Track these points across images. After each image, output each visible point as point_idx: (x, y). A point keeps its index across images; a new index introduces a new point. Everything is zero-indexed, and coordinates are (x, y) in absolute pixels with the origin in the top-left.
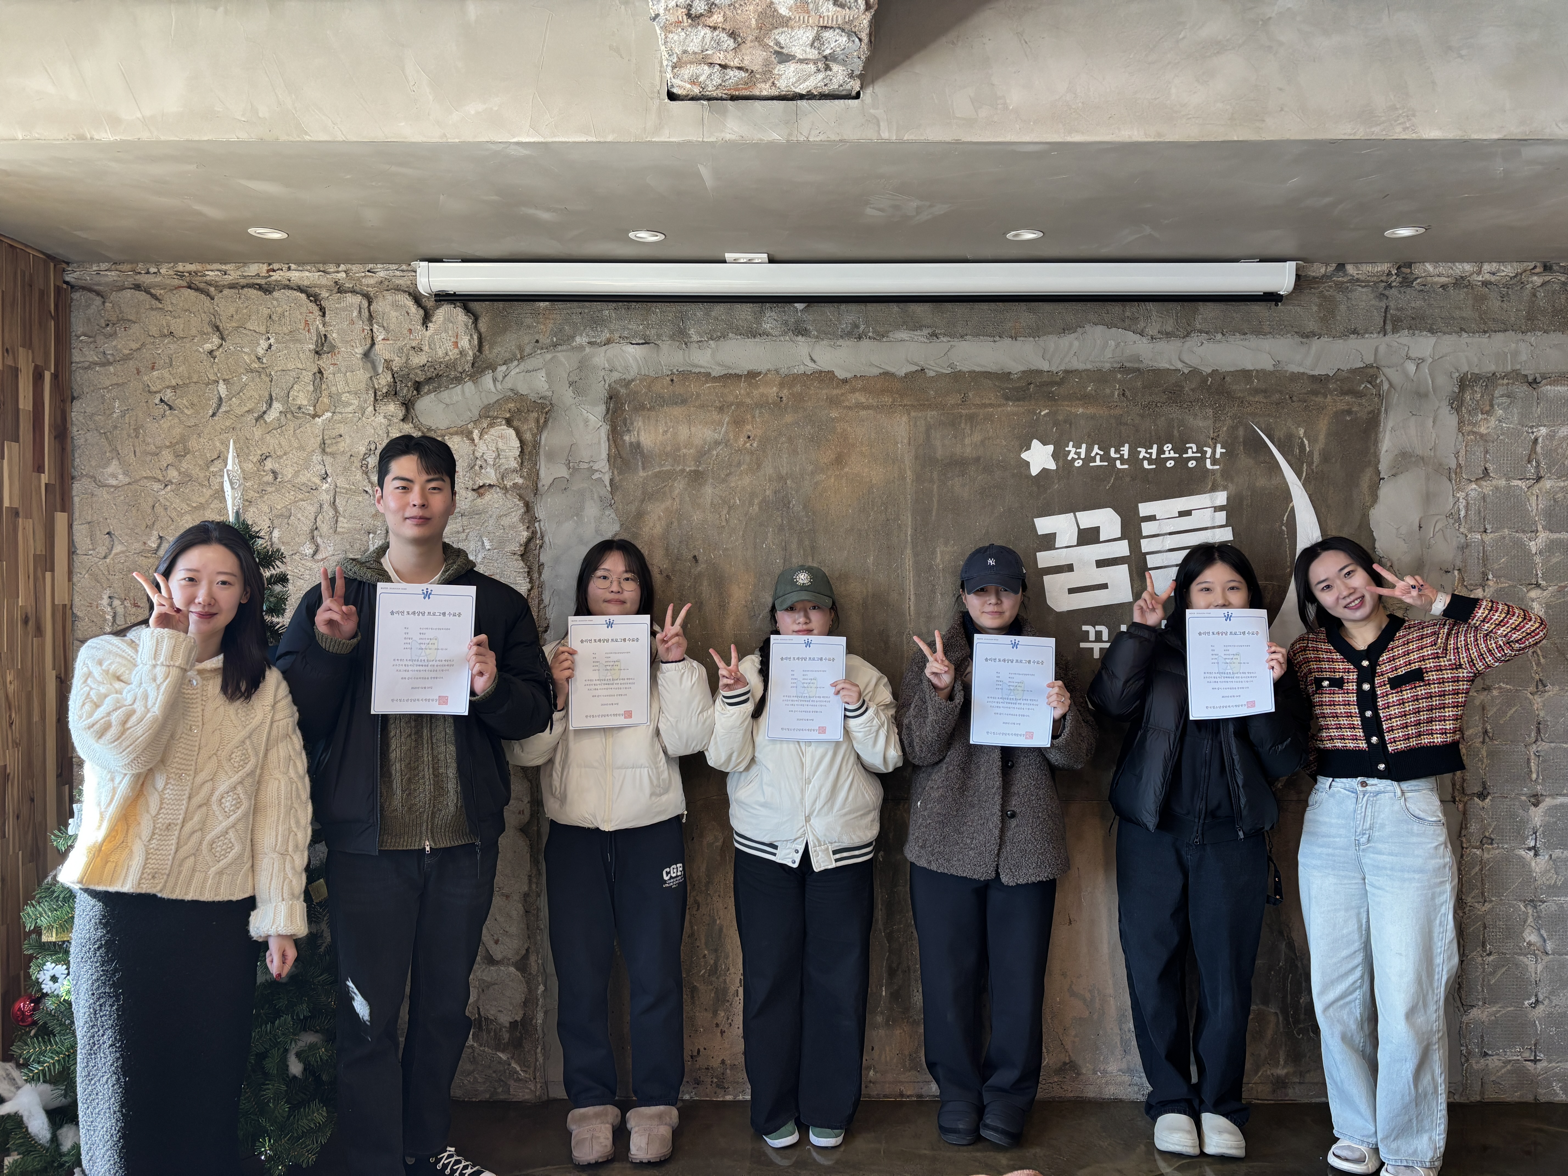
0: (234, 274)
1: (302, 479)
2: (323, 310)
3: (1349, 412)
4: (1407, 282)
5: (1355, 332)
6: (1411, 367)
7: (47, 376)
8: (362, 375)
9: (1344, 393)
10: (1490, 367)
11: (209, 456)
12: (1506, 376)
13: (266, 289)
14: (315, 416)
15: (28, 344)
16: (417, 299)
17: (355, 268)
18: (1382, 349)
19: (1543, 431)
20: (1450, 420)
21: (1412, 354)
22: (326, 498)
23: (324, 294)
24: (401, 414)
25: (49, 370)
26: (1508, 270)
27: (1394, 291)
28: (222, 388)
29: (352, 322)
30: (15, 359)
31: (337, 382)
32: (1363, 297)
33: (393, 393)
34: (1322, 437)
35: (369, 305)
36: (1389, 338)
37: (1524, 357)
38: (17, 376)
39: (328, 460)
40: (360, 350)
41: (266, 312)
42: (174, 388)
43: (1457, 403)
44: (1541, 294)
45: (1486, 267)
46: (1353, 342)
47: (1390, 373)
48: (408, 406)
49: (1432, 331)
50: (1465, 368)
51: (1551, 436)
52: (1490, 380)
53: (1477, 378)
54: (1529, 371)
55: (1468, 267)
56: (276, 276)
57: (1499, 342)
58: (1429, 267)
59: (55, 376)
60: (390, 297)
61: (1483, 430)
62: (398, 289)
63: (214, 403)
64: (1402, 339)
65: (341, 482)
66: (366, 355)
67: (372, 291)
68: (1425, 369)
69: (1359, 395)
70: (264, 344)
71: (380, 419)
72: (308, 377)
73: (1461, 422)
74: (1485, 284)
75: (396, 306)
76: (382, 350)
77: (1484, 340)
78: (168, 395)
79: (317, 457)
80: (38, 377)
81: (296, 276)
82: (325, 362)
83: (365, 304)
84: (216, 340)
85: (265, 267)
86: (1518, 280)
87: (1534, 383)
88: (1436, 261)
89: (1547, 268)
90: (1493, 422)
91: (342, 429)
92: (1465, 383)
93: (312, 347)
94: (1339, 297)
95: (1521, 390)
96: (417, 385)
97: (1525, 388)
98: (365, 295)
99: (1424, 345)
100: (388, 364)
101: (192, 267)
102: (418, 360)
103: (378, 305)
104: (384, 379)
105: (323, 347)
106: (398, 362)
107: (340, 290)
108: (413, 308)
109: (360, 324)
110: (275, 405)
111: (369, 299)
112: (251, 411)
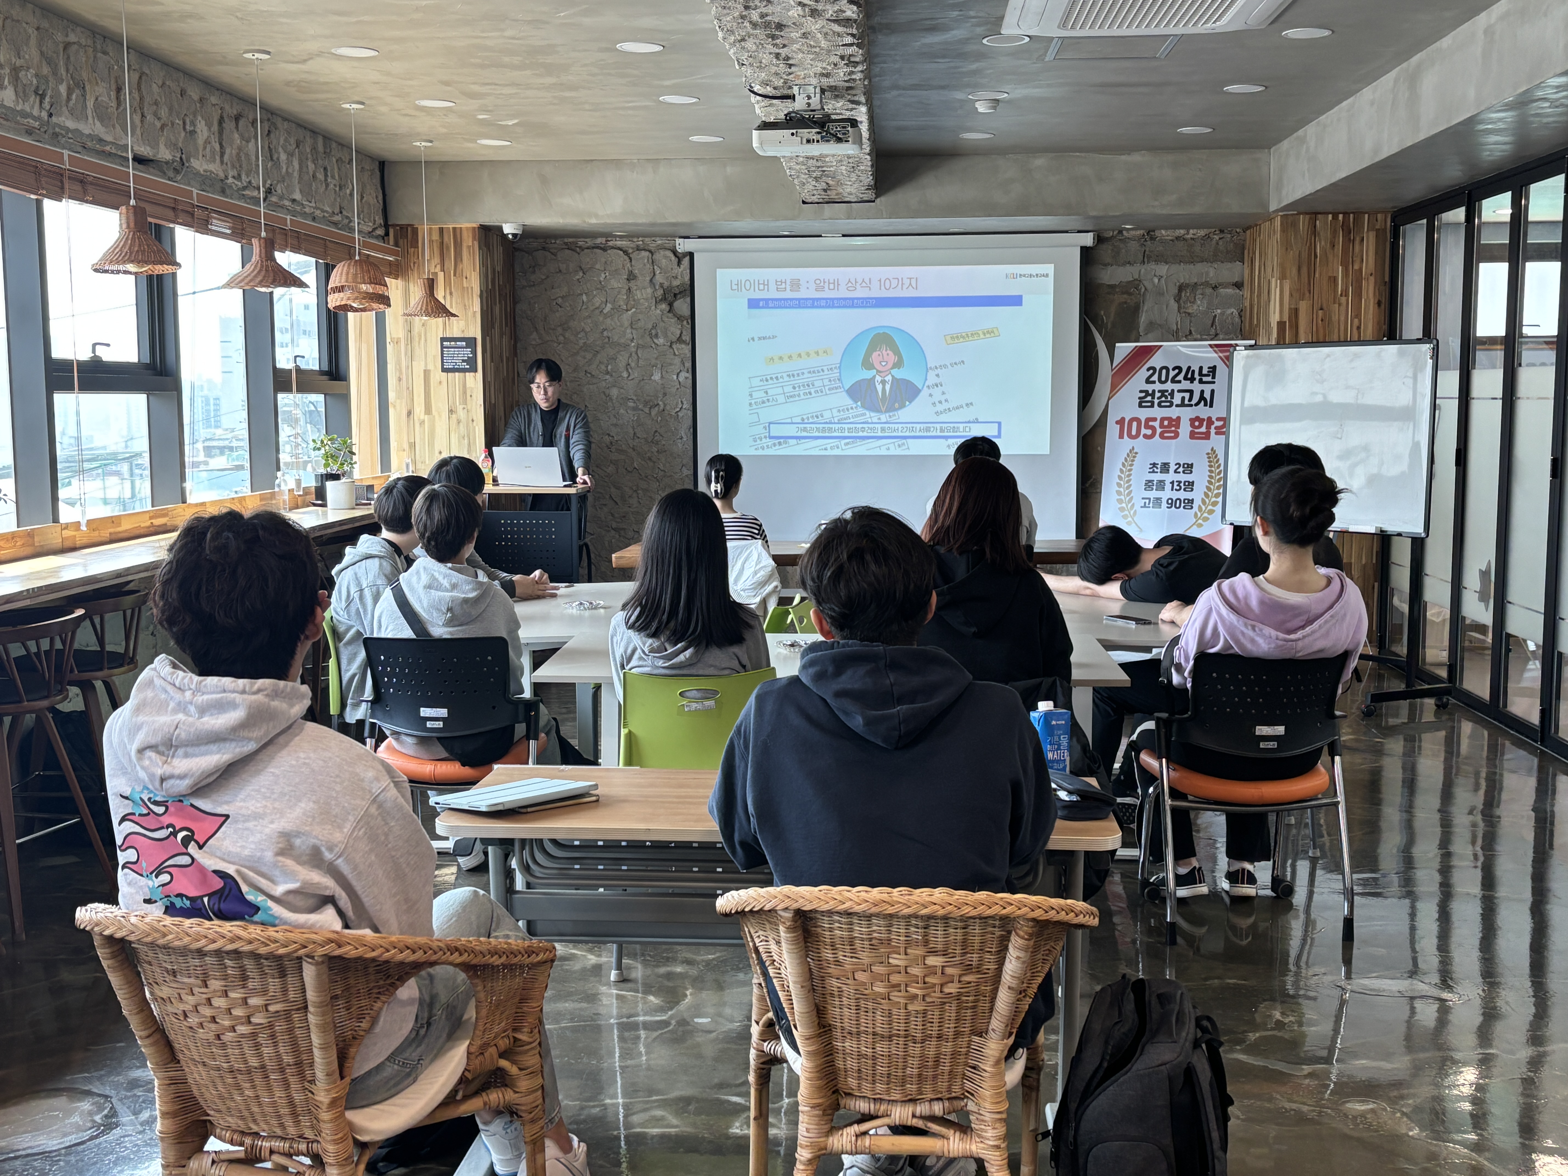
0: (590, 242)
1: (622, 341)
2: (630, 259)
3: (1126, 303)
4: (1153, 239)
5: (1129, 263)
6: (1156, 280)
8: (649, 290)
9: (1123, 293)
10: (1194, 280)
12: (1202, 284)
13: (604, 249)
16: (675, 252)
17: (648, 240)
18: (1142, 271)
19: (1218, 311)
20: (1174, 306)
21: (1157, 274)
22: (634, 350)
23: (630, 251)
24: (668, 309)
26: (1202, 233)
27: (1149, 243)
28: (584, 297)
29: (644, 265)
31: (638, 295)
32: (1134, 246)
33: (664, 299)
34: (1112, 315)
35: (652, 256)
36: (1146, 266)
37: (1211, 275)
39: (634, 331)
40: (648, 279)
41: (603, 260)
42: (562, 297)
43: (1178, 298)
44: (1221, 243)
45: (1191, 231)
46: (1128, 268)
47: (1146, 283)
48: (671, 305)
49: (1166, 263)
50: (1182, 281)
51: (1222, 314)
52: (1194, 287)
53: (1187, 285)
54: (1213, 282)
55: (1182, 232)
56: (610, 243)
57: (1200, 267)
58: (1163, 232)
60: (662, 252)
61: (1190, 311)
62: (666, 249)
64: (1152, 266)
65: (640, 342)
66: (651, 280)
67: (653, 250)
68: (1163, 281)
69: (1130, 294)
70: (603, 276)
71: (658, 311)
72: (624, 291)
73: (1179, 308)
74: (1192, 239)
75: (666, 257)
76: (659, 278)
77: (1192, 266)
78: (560, 301)
79: (629, 331)
81: (619, 243)
82: (632, 284)
83: (650, 255)
84: (581, 274)
86: (1207, 237)
87: (1215, 288)
88: (1166, 228)
89: (1222, 231)
90: (1195, 307)
91: (640, 316)
92: (1181, 288)
93: (626, 277)
94: (1122, 245)
95: (1209, 291)
96: (675, 295)
97: (1211, 290)
98: (650, 251)
99: (1163, 269)
100: (661, 285)
101: (571, 240)
102: (676, 283)
103: (657, 256)
104: (660, 292)
105: (631, 277)
106: (666, 284)
107: (638, 249)
108: (673, 258)
109: (648, 266)
110: (609, 305)
111: (653, 253)
112: (597, 308)
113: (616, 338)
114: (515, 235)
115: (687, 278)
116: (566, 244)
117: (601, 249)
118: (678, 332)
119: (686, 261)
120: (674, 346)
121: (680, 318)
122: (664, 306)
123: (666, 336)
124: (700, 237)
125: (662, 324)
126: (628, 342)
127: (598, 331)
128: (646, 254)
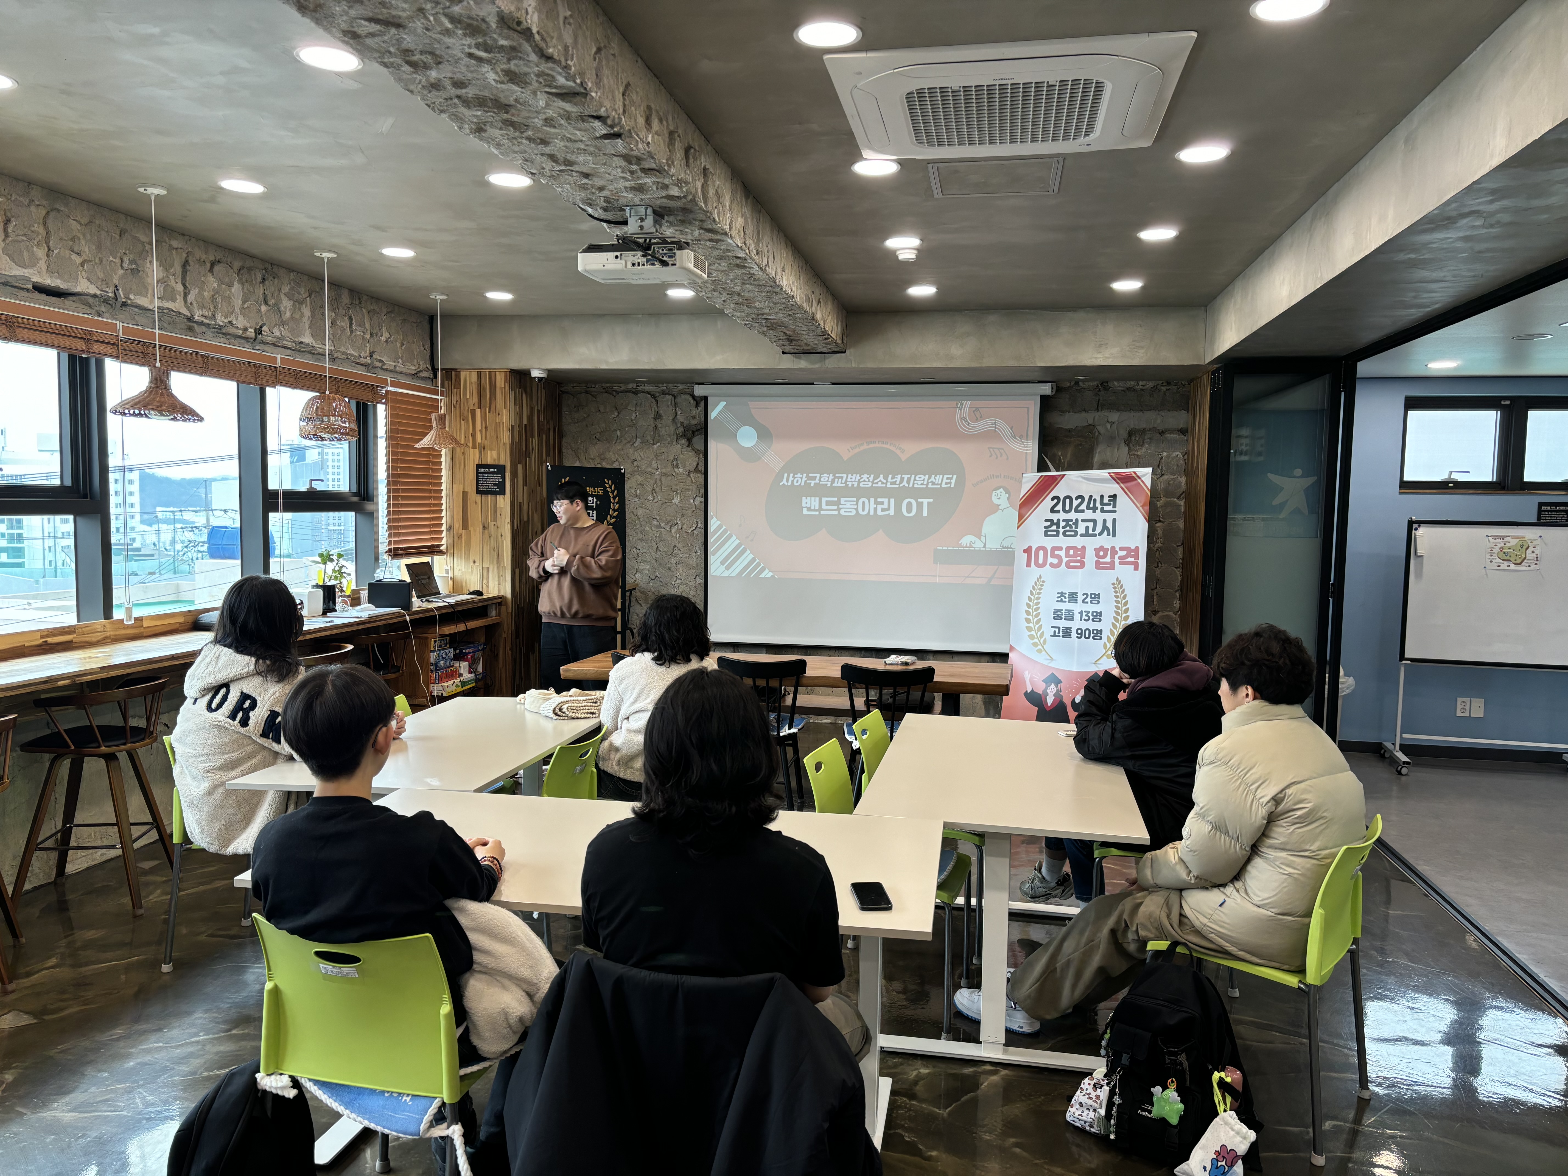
0: (623, 387)
1: (649, 470)
2: (657, 402)
3: (1081, 445)
4: (1106, 389)
5: (1084, 410)
6: (1109, 426)
8: (672, 428)
9: (1077, 437)
10: (1143, 425)
11: (614, 459)
12: (1150, 430)
13: (637, 393)
14: (654, 444)
16: (693, 396)
17: (670, 385)
18: (1097, 417)
19: (1165, 454)
20: (1125, 449)
21: (1110, 420)
22: (657, 477)
23: (657, 395)
24: (687, 444)
26: (1150, 384)
27: (1102, 393)
28: (620, 433)
29: (669, 407)
31: (663, 431)
32: (1089, 395)
33: (684, 435)
34: (1069, 456)
35: (675, 399)
36: (1099, 413)
37: (1159, 421)
39: (659, 462)
40: (671, 418)
42: (601, 432)
43: (1128, 442)
44: (1167, 393)
46: (1084, 414)
47: (1098, 428)
48: (689, 440)
49: (1118, 410)
50: (1132, 426)
51: (1168, 457)
52: (1143, 431)
53: (1137, 431)
54: (1161, 428)
56: (640, 388)
57: (1149, 415)
58: (1116, 383)
60: (683, 396)
61: (1139, 453)
62: (686, 393)
63: (615, 438)
64: (1105, 413)
65: (664, 471)
66: (673, 420)
67: (675, 394)
68: (1114, 426)
69: (1084, 438)
70: (634, 415)
71: (679, 446)
72: (651, 428)
73: (1128, 451)
74: (1141, 390)
75: (686, 400)
76: (680, 418)
77: (1141, 413)
78: (598, 435)
79: (654, 461)
81: (647, 388)
82: (658, 422)
83: (673, 399)
84: (616, 414)
85: (637, 385)
86: (1155, 387)
87: (1162, 433)
88: (1118, 379)
89: (1168, 383)
90: (1144, 450)
91: (663, 450)
92: (1131, 433)
93: (653, 417)
94: (1077, 395)
96: (693, 432)
97: (1158, 435)
98: (673, 395)
99: (1114, 416)
100: (682, 423)
101: (608, 385)
102: (694, 422)
103: (678, 400)
104: (681, 429)
105: (658, 417)
106: (686, 423)
107: (664, 393)
108: (692, 401)
109: (671, 408)
110: (638, 440)
111: (675, 397)
112: (629, 442)
113: (643, 468)
114: (540, 379)
115: (703, 419)
116: (603, 388)
117: (633, 393)
118: (695, 464)
119: (702, 404)
120: (692, 475)
121: (697, 452)
122: (684, 441)
123: (684, 467)
124: (713, 384)
125: (681, 456)
126: (653, 471)
127: (629, 461)
128: (670, 397)
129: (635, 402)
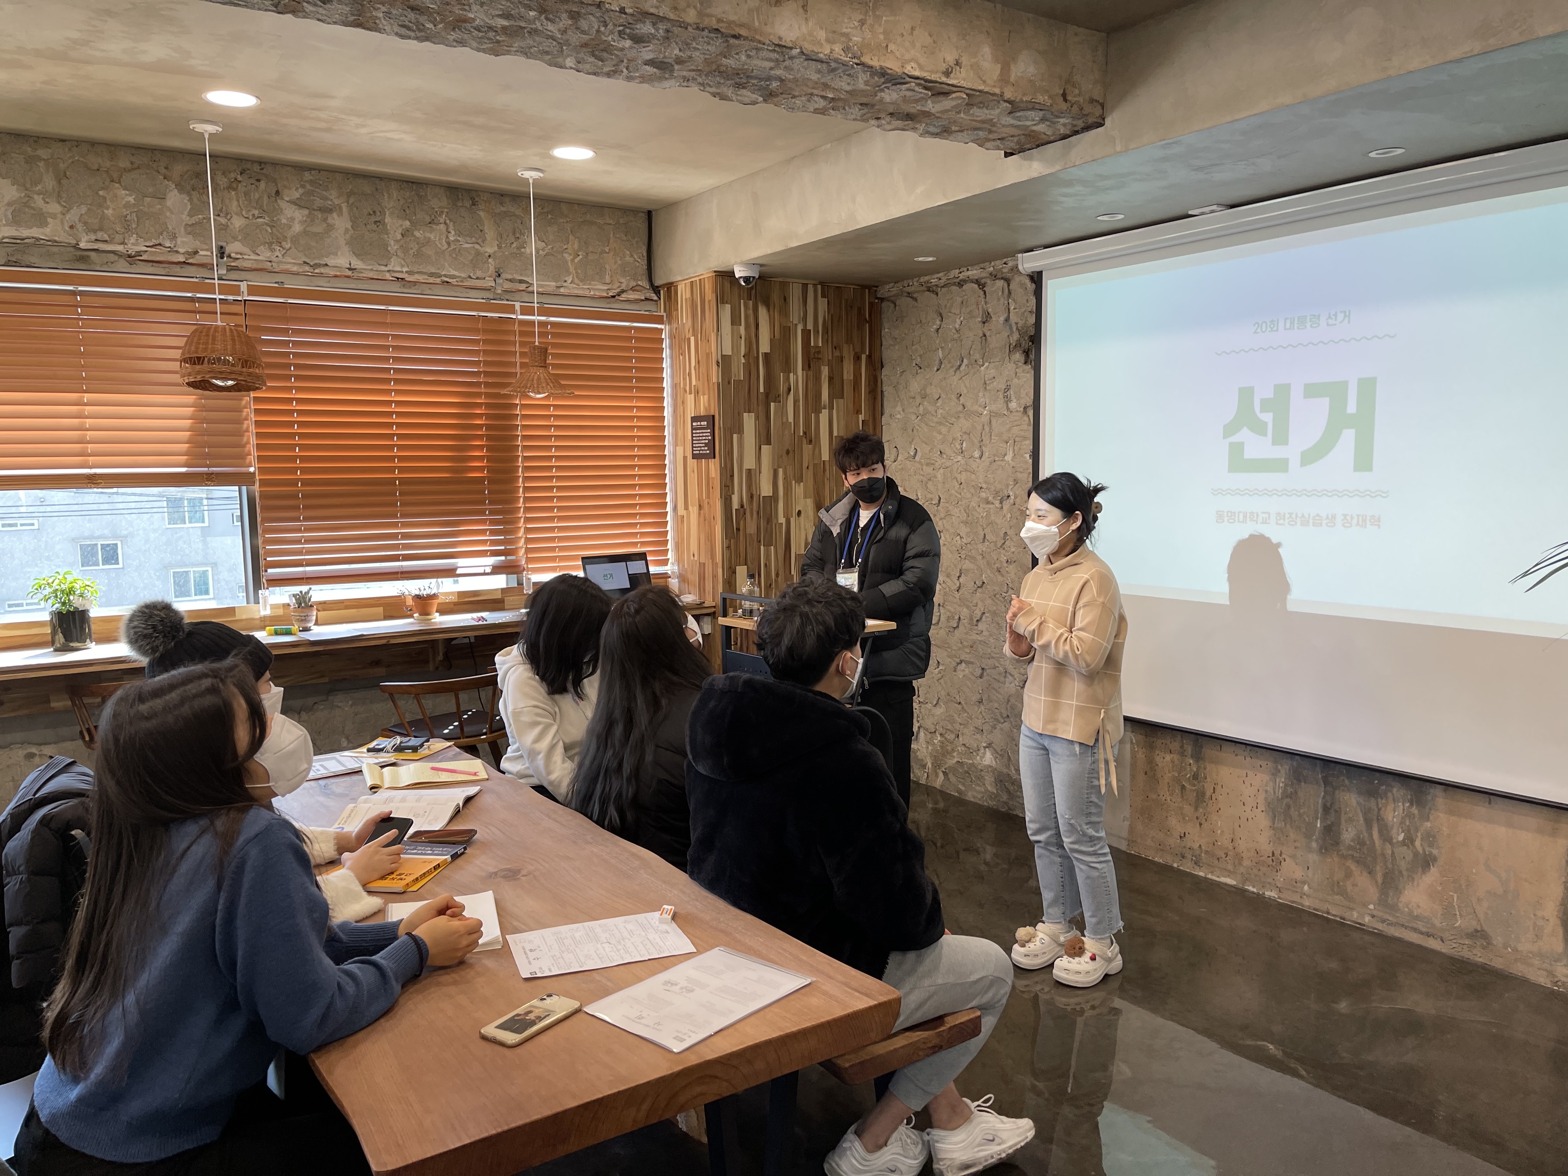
0: (944, 279)
1: (976, 408)
2: (985, 294)
7: (864, 357)
8: (1004, 335)
13: (960, 285)
14: (982, 365)
15: (849, 340)
17: (998, 262)
22: (984, 419)
23: (986, 282)
24: (1023, 359)
25: (865, 353)
28: (941, 353)
29: (999, 300)
30: (841, 351)
31: (993, 342)
33: (1018, 345)
35: (1009, 285)
38: (842, 361)
39: (987, 394)
40: (1002, 319)
42: (920, 356)
48: (1027, 353)
56: (963, 276)
59: (869, 357)
60: (1017, 279)
63: (937, 362)
65: (994, 407)
66: (1007, 320)
67: (1010, 276)
70: (958, 322)
71: (1012, 364)
72: (979, 339)
75: (1019, 285)
76: (1014, 316)
78: (918, 361)
79: (981, 393)
80: (857, 358)
81: (971, 274)
82: (987, 328)
83: (1006, 285)
84: (938, 322)
85: (958, 271)
91: (993, 373)
93: (980, 319)
96: (1032, 338)
98: (1006, 280)
100: (1016, 326)
102: (1032, 320)
103: (1012, 285)
104: (1016, 336)
105: (987, 318)
106: (1020, 323)
107: (990, 278)
108: (1029, 285)
109: (1003, 301)
110: (965, 361)
111: (1008, 281)
112: (952, 367)
113: (968, 405)
114: (747, 279)
116: (922, 284)
117: (956, 284)
122: (1018, 356)
123: (1018, 399)
124: (1048, 246)
125: (1016, 380)
126: (981, 409)
127: (954, 397)
128: (1000, 283)
129: (959, 300)
